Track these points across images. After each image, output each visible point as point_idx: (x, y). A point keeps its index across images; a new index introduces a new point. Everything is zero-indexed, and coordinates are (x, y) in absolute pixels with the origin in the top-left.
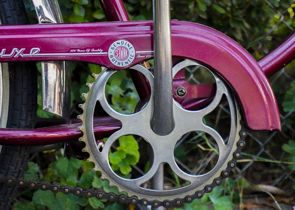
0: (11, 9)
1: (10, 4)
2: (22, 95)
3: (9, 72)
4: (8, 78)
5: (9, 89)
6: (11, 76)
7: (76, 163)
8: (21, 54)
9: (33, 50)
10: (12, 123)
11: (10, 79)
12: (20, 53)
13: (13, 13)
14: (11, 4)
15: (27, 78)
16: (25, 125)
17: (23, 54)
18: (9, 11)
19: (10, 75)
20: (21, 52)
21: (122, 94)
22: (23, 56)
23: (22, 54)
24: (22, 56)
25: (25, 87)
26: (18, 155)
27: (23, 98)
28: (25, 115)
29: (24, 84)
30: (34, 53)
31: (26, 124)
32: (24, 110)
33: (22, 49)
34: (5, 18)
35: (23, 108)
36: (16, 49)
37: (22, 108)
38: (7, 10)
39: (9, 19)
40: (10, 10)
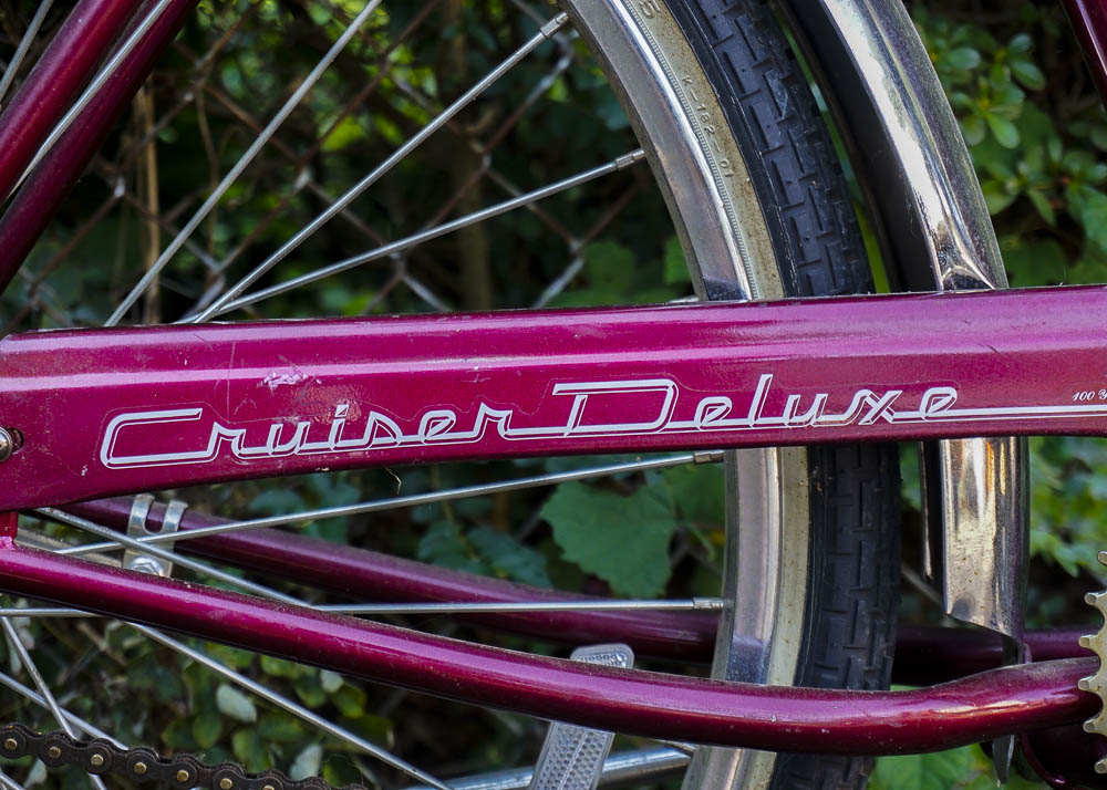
0: (820, 233)
1: (817, 213)
2: (860, 555)
3: (810, 471)
4: (805, 491)
5: (806, 531)
6: (819, 485)
7: (953, 762)
8: (885, 414)
9: (931, 398)
10: (820, 663)
11: (813, 496)
12: (882, 410)
13: (826, 247)
14: (822, 214)
15: (876, 490)
16: (866, 668)
17: (892, 414)
18: (813, 241)
19: (812, 481)
20: (886, 404)
21: (1058, 484)
22: (895, 420)
23: (888, 410)
24: (889, 419)
25: (869, 525)
26: (841, 782)
27: (862, 567)
28: (868, 632)
29: (864, 514)
30: (932, 408)
31: (869, 663)
32: (864, 613)
33: (890, 394)
34: (799, 267)
35: (862, 603)
36: (867, 392)
37: (857, 604)
38: (807, 239)
39: (812, 272)
40: (818, 238)
